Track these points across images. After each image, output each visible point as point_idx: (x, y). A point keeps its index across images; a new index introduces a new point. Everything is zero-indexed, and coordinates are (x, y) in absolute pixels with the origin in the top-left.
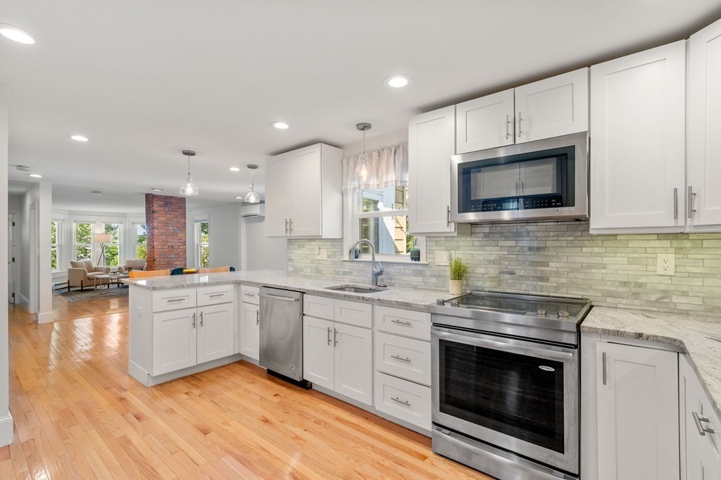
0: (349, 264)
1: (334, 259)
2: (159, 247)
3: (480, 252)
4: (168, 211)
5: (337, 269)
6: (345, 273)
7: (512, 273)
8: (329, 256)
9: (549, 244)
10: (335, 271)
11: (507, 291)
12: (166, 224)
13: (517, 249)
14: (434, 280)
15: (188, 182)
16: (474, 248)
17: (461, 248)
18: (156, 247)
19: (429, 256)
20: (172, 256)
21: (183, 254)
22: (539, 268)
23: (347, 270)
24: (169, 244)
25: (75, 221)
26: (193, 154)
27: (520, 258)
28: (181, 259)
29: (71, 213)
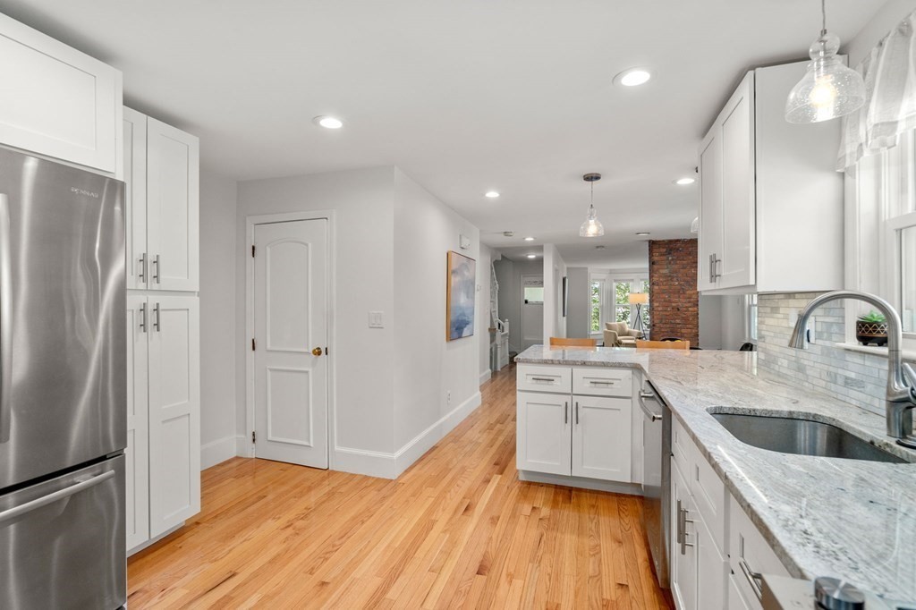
0: (857, 359)
1: (828, 344)
2: (660, 309)
4: (672, 260)
5: (831, 369)
6: (848, 382)
10: (829, 373)
12: (670, 278)
15: (590, 218)
18: (656, 309)
20: (678, 321)
21: (693, 319)
23: (853, 375)
24: (674, 304)
25: (615, 281)
26: (597, 178)
28: (690, 326)
29: (612, 272)
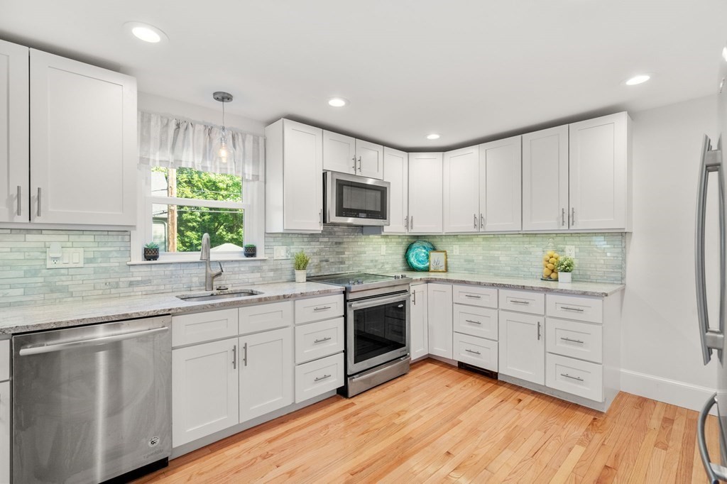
1: (104, 265)
3: (308, 247)
5: (111, 280)
6: (132, 284)
7: (327, 261)
8: (88, 261)
9: (345, 240)
11: (325, 274)
13: (329, 244)
14: (271, 274)
16: (304, 243)
17: (295, 243)
19: (268, 251)
22: (341, 256)
27: (331, 249)
